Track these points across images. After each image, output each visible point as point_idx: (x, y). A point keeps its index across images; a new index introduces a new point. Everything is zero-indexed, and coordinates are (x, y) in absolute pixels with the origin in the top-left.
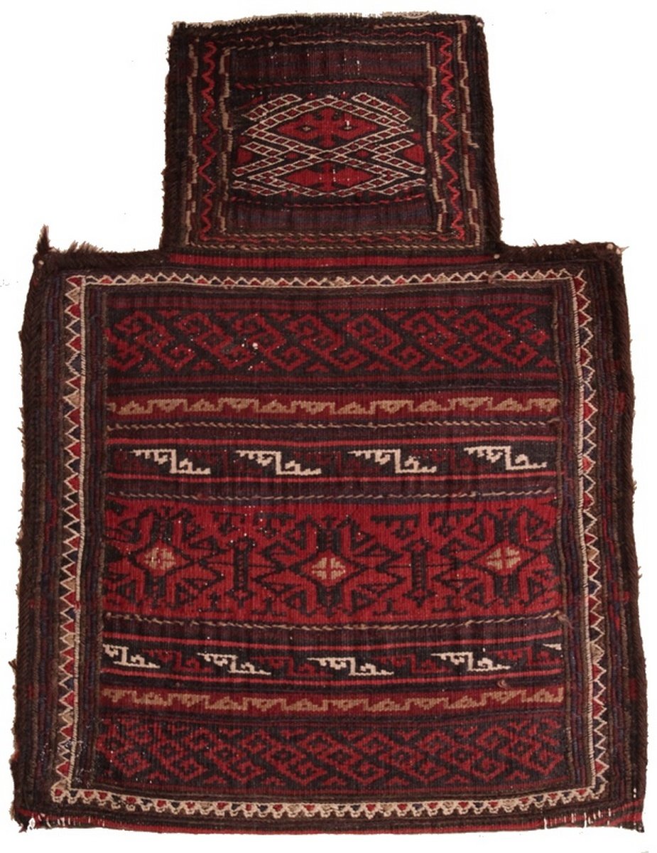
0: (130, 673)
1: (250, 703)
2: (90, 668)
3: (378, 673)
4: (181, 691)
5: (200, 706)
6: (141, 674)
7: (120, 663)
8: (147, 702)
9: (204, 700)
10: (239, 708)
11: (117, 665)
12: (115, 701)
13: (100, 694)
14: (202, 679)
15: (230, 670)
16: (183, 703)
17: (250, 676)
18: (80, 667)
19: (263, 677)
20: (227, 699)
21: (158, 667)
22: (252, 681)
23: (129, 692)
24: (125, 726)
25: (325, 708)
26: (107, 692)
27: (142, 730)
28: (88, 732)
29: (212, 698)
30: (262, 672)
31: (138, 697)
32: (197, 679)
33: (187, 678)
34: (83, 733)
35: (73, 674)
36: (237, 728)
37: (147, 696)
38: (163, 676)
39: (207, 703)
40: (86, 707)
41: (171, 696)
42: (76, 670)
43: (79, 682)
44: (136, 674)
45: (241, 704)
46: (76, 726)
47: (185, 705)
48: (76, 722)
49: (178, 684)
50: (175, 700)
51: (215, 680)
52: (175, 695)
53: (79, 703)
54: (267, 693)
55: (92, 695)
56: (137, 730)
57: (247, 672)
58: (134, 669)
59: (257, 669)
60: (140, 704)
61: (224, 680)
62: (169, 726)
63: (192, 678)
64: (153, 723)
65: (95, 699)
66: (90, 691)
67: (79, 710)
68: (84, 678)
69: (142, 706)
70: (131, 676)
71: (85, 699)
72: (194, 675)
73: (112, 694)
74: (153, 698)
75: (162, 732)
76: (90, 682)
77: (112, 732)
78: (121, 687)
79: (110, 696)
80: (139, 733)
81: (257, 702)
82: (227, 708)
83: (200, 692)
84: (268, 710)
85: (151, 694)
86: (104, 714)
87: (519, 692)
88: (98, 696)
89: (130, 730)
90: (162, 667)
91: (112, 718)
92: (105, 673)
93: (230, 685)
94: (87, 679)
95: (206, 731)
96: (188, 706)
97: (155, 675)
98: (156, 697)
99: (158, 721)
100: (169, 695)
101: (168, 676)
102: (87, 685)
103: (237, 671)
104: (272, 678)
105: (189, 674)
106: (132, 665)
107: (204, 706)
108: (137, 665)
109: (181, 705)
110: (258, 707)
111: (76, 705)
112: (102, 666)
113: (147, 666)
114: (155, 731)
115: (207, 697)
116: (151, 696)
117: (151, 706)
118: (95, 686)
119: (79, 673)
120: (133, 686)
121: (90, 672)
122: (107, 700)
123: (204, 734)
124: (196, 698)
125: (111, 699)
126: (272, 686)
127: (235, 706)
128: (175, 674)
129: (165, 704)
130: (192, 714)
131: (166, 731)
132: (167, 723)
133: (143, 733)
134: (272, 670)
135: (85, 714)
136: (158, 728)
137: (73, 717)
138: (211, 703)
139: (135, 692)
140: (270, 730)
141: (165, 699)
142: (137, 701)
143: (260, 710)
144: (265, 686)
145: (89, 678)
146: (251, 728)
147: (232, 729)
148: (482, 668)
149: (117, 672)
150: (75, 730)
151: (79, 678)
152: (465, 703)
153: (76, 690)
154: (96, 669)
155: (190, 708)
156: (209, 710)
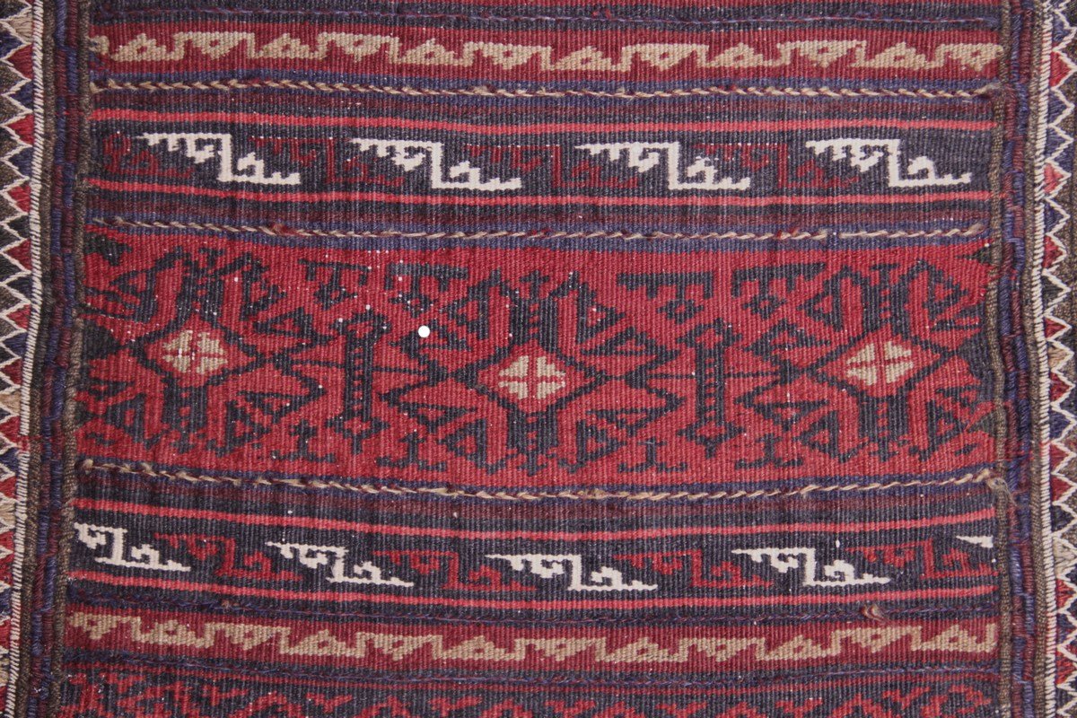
0: (129, 581)
1: (370, 644)
2: (47, 570)
3: (626, 587)
4: (231, 617)
5: (269, 649)
6: (151, 583)
7: (108, 561)
8: (163, 639)
9: (278, 635)
10: (348, 653)
11: (102, 564)
12: (96, 637)
13: (66, 623)
14: (275, 594)
15: (331, 576)
16: (236, 642)
17: (371, 589)
18: (25, 569)
19: (398, 591)
20: (324, 634)
21: (188, 569)
22: (376, 599)
23: (125, 620)
24: (115, 687)
25: (519, 655)
26: (79, 620)
27: (150, 696)
28: (38, 700)
29: (294, 632)
30: (395, 581)
31: (144, 630)
32: (264, 593)
33: (245, 591)
34: (28, 703)
35: (11, 582)
36: (342, 693)
37: (162, 627)
38: (198, 587)
39: (283, 642)
40: (37, 650)
41: (211, 628)
42: (17, 574)
43: (23, 598)
44: (142, 583)
45: (352, 645)
46: (12, 688)
47: (239, 646)
48: (14, 678)
49: (227, 604)
50: (219, 637)
51: (301, 596)
52: (220, 626)
53: (21, 642)
54: (405, 622)
55: (49, 625)
56: (140, 697)
57: (365, 581)
58: (137, 572)
59: (385, 576)
60: (147, 644)
61: (318, 596)
62: (205, 689)
63: (254, 592)
64: (172, 682)
65: (55, 637)
66: (44, 616)
67: (21, 657)
68: (34, 591)
69: (153, 648)
70: (130, 587)
71: (33, 633)
72: (259, 586)
73: (92, 623)
74: (174, 633)
75: (191, 698)
76: (44, 600)
77: (87, 701)
78: (111, 609)
79: (86, 628)
80: (144, 702)
81: (383, 641)
82: (325, 651)
83: (270, 620)
84: (406, 658)
85: (171, 624)
86: (73, 663)
87: (908, 629)
88: (60, 628)
89: (126, 696)
90: (194, 568)
91: (88, 672)
92: (78, 581)
93: (332, 606)
94: (40, 595)
95: (281, 700)
96: (246, 648)
97: (181, 585)
98: (181, 628)
99: (183, 679)
100: (208, 625)
101: (207, 587)
102: (39, 605)
103: (346, 579)
104: (415, 592)
105: (249, 584)
106: (133, 564)
107: (277, 649)
108: (142, 565)
109: (232, 646)
110: (385, 651)
111: (15, 646)
112: (72, 566)
113: (165, 568)
114: (177, 697)
115: (285, 631)
116: (171, 629)
117: (170, 648)
118: (56, 606)
119: (24, 581)
120: (135, 608)
121: (47, 577)
122: (80, 636)
123: (275, 705)
124: (263, 633)
125: (88, 633)
126: (414, 609)
127: (339, 649)
128: (221, 582)
129: (199, 643)
130: (252, 664)
131: (200, 700)
132: (202, 681)
133: (153, 705)
134: (417, 579)
135: (32, 664)
136: (182, 693)
137: (8, 669)
138: (293, 641)
139: (139, 619)
140: (410, 699)
141: (200, 634)
142: (141, 638)
143: (390, 656)
144: (403, 609)
145: (45, 592)
146: (371, 693)
147: (333, 695)
148: (832, 580)
149: (104, 578)
150: (11, 696)
151: (22, 591)
152: (799, 649)
153: (17, 614)
154: (59, 573)
155: (248, 652)
156: (287, 656)
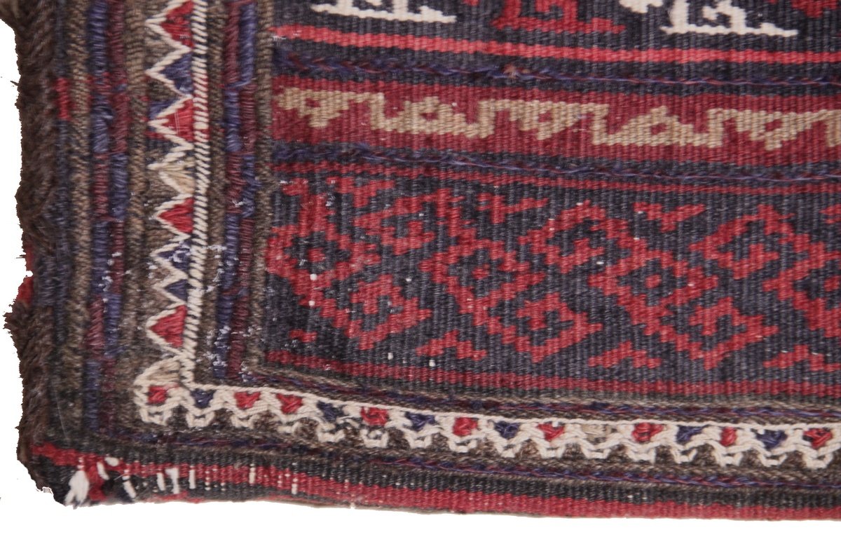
0: (364, 40)
1: (730, 126)
2: (242, 24)
4: (519, 90)
5: (577, 137)
6: (397, 42)
7: (331, 9)
8: (417, 126)
9: (591, 117)
10: (697, 140)
11: (323, 14)
12: (319, 123)
13: (274, 104)
14: (584, 54)
15: (669, 23)
16: (526, 128)
18: (210, 23)
19: (773, 43)
20: (659, 113)
21: (451, 19)
22: (739, 57)
23: (361, 98)
24: (351, 198)
26: (293, 99)
27: (401, 211)
29: (614, 111)
30: (769, 29)
31: (390, 112)
32: (567, 52)
33: (538, 51)
34: (225, 222)
35: (191, 43)
36: (688, 201)
37: (416, 108)
38: (467, 47)
39: (598, 126)
40: (234, 144)
41: (488, 108)
42: (199, 30)
43: (209, 67)
44: (385, 41)
45: (702, 128)
46: (202, 201)
47: (532, 134)
48: (203, 187)
49: (513, 72)
50: (501, 120)
51: (624, 55)
52: (503, 104)
53: (210, 132)
54: (784, 91)
55: (249, 107)
56: (387, 212)
57: (721, 29)
58: (376, 25)
59: (753, 21)
60: (394, 132)
61: (650, 56)
62: (483, 199)
63: (553, 52)
64: (434, 189)
65: (259, 125)
66: (241, 92)
67: (212, 154)
68: (225, 56)
69: (404, 140)
70: (367, 49)
71: (226, 120)
72: (559, 42)
73: (312, 103)
74: (434, 116)
75: (463, 212)
76: (240, 70)
77: (311, 219)
78: (340, 81)
79: (303, 111)
80: (393, 219)
81: (751, 120)
82: (662, 139)
83: (578, 93)
84: (787, 145)
85: (429, 103)
86: (287, 163)
88: (266, 111)
89: (367, 211)
90: (461, 17)
91: (310, 175)
92: (288, 42)
93: (671, 69)
94: (233, 62)
95: (596, 213)
96: (542, 136)
97: (442, 45)
98: (445, 110)
99: (450, 185)
100: (484, 104)
101: (480, 45)
102: (233, 79)
103: (692, 28)
104: (800, 44)
105: (545, 40)
106: (370, 13)
107: (589, 137)
108: (383, 15)
109: (521, 133)
110: (754, 136)
111: (201, 138)
112: (279, 19)
113: (417, 18)
114: (441, 212)
115: (600, 109)
116: (429, 110)
117: (429, 140)
118: (258, 78)
119: (209, 41)
120: (374, 80)
121: (242, 35)
122: (295, 124)
123: (588, 221)
124: (567, 113)
125: (307, 118)
127: (684, 134)
128: (502, 38)
129: (471, 131)
130: (552, 160)
131: (475, 215)
132: (477, 187)
133: (406, 223)
134: (802, 23)
135: (228, 166)
136: (449, 205)
137: (193, 172)
138: (612, 124)
139: (380, 97)
140: (793, 207)
141: (472, 118)
142: (386, 124)
143: (760, 144)
144: (779, 70)
145: (241, 57)
146: (733, 200)
147: (674, 204)
149: (327, 36)
150: (201, 213)
151: (208, 56)
153: (202, 91)
154: (260, 28)
155: (545, 142)
156: (603, 147)
